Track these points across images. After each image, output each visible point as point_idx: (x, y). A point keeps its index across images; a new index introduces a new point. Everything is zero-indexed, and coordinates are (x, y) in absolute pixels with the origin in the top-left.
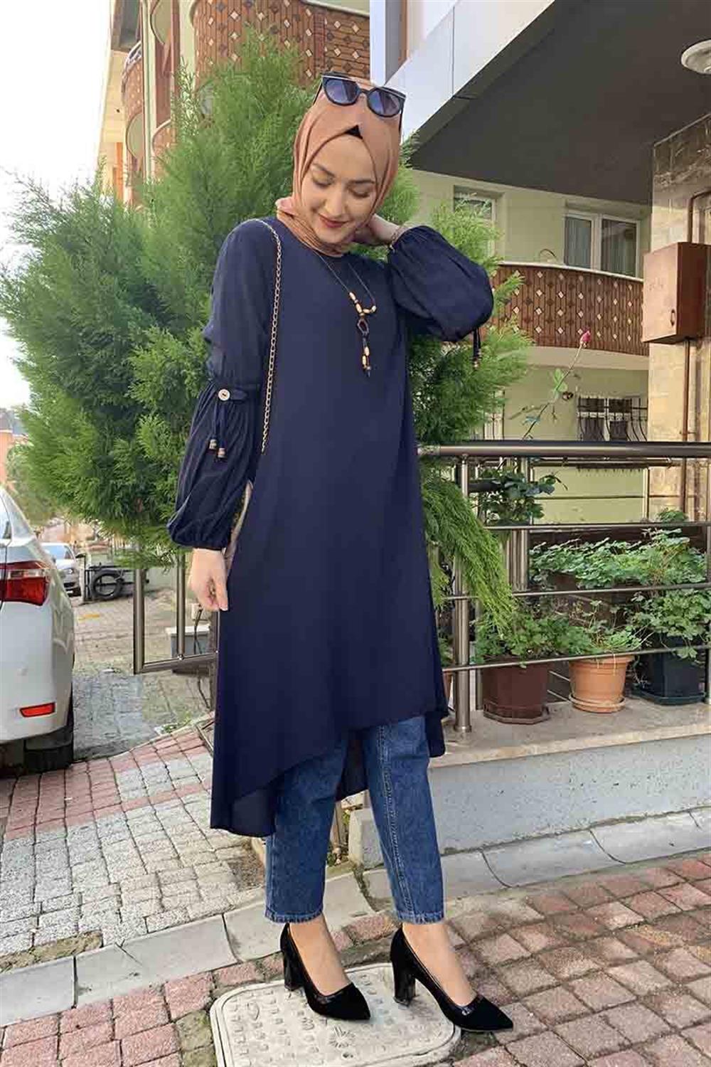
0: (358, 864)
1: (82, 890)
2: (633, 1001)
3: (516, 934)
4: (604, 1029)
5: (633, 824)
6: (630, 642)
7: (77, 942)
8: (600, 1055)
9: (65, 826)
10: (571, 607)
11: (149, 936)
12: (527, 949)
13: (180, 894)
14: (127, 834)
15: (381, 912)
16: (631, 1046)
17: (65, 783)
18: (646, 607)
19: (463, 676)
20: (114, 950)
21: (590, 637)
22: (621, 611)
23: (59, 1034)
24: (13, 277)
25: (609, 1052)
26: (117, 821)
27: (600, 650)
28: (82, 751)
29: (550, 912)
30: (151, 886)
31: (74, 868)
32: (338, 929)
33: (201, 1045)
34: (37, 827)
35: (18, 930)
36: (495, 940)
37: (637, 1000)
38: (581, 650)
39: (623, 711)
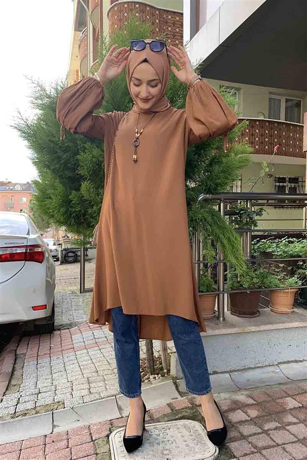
0: (175, 376)
1: (57, 384)
2: (297, 441)
3: (244, 409)
5: (297, 364)
6: (297, 282)
7: (54, 406)
9: (50, 357)
10: (270, 266)
11: (84, 404)
12: (249, 416)
13: (98, 387)
14: (76, 361)
15: (184, 398)
17: (50, 339)
19: (221, 295)
20: (69, 409)
21: (279, 280)
22: (292, 269)
23: (45, 445)
24: (30, 123)
26: (72, 356)
27: (283, 286)
28: (58, 326)
29: (260, 401)
30: (85, 383)
31: (53, 375)
32: (165, 404)
33: (105, 451)
34: (39, 357)
35: (30, 400)
36: (235, 411)
37: (298, 441)
38: (275, 285)
39: (293, 313)
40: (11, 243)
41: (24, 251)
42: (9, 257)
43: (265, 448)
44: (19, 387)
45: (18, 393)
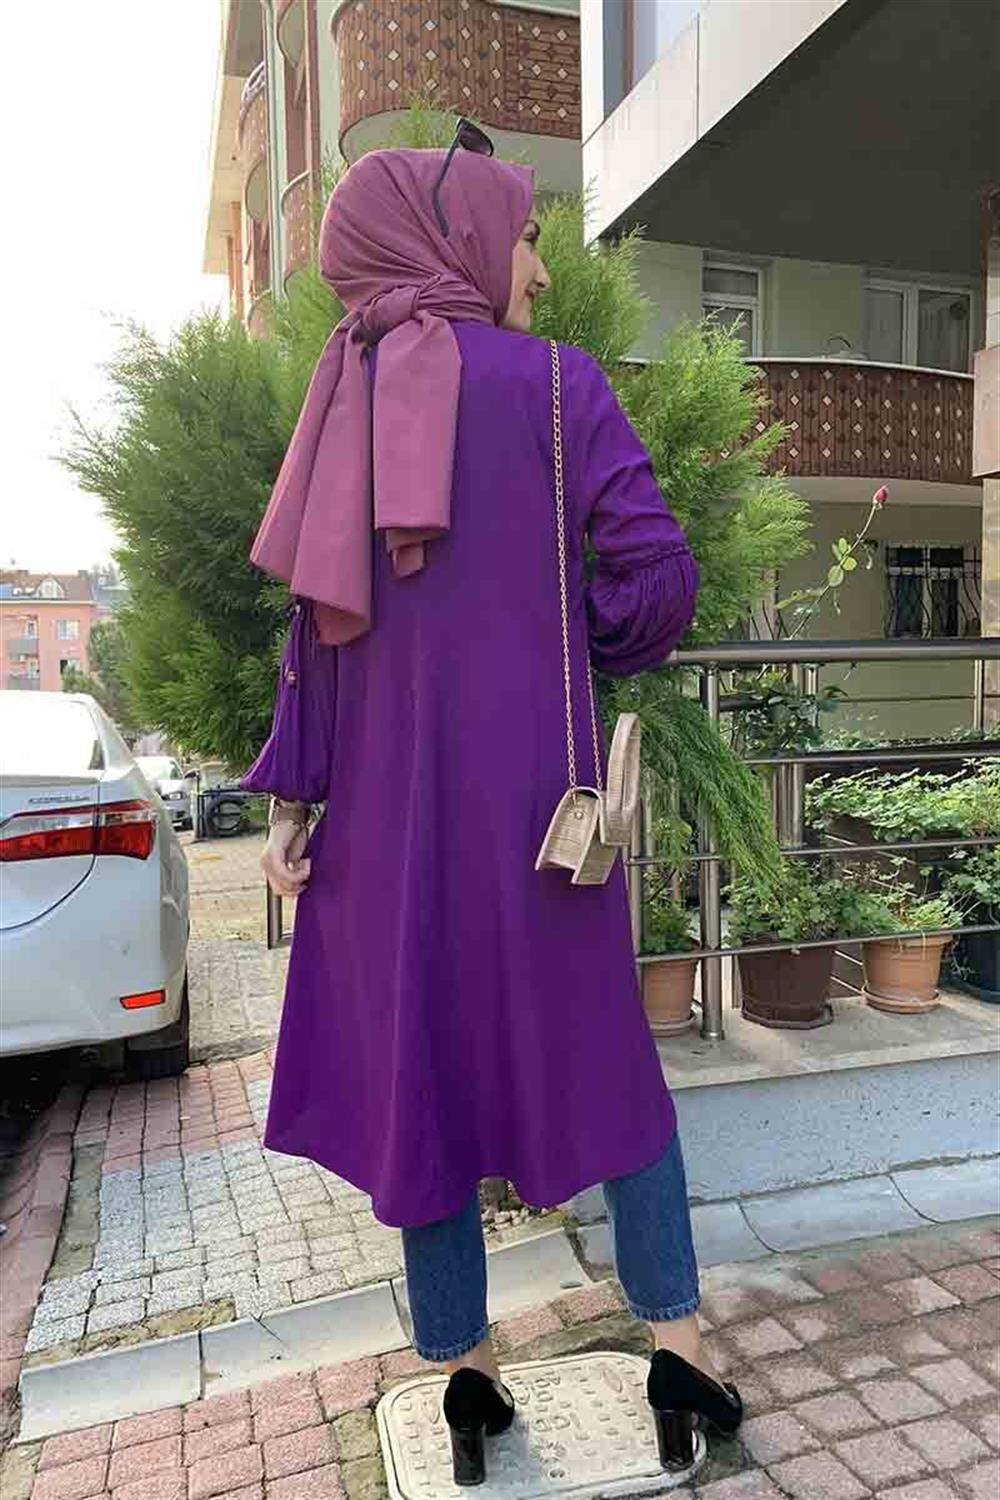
0: (571, 1216)
1: (205, 1243)
2: (941, 1414)
3: (784, 1316)
4: (900, 1449)
5: (949, 1168)
6: (946, 916)
8: (894, 1485)
9: (181, 1156)
10: (863, 869)
11: (294, 1307)
12: (799, 1339)
13: (334, 1251)
14: (263, 1168)
15: (600, 1283)
16: (935, 1475)
17: (179, 1095)
18: (969, 867)
19: (709, 962)
20: (251, 1324)
21: (890, 908)
22: (935, 872)
23: (183, 1434)
25: (904, 1481)
26: (249, 1150)
28: (200, 1050)
29: (832, 1288)
30: (296, 1240)
31: (195, 1212)
32: (544, 1305)
33: (365, 1454)
34: (145, 1156)
35: (126, 1295)
36: (755, 1325)
37: (947, 1412)
38: (877, 927)
39: (938, 1011)
40: (48, 801)
41: (91, 824)
42: (42, 844)
43: (844, 1436)
44: (91, 1254)
45: (90, 1273)
